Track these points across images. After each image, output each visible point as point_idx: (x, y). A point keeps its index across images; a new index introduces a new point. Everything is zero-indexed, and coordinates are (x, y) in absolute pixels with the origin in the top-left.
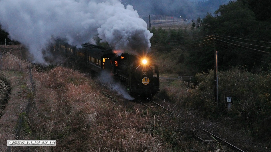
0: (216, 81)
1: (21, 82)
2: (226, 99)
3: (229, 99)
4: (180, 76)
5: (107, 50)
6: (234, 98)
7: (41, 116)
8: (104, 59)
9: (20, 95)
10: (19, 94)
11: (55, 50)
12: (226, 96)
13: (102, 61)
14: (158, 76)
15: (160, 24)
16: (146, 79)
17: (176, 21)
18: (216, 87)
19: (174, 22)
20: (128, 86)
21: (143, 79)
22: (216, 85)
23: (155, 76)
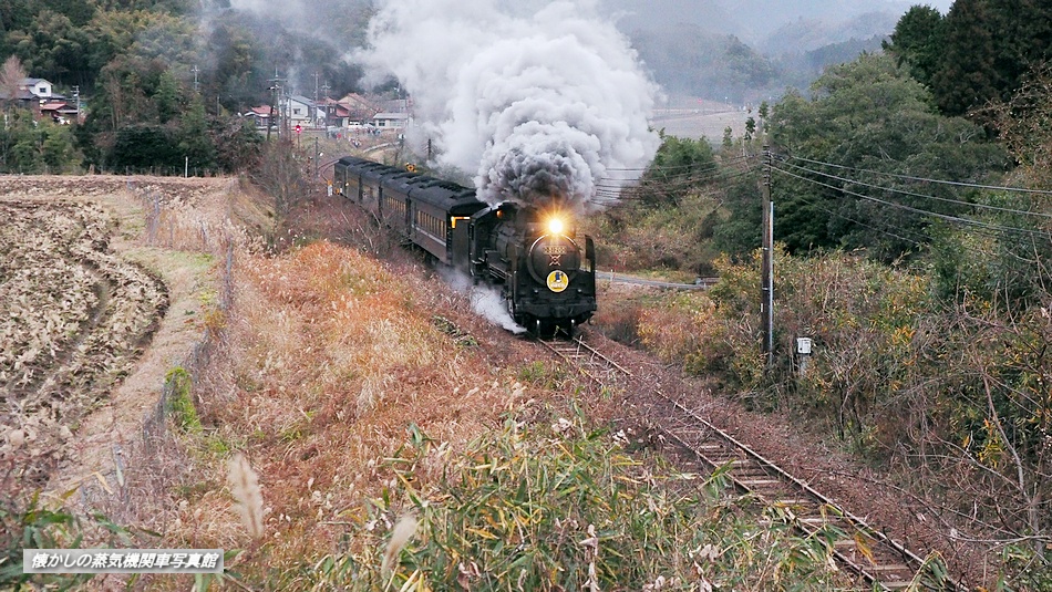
0: (769, 291)
1: (202, 284)
2: (796, 344)
3: (805, 346)
4: (702, 278)
5: (464, 192)
6: (819, 341)
7: (242, 381)
8: (453, 219)
9: (192, 320)
10: (190, 317)
11: (330, 194)
12: (796, 336)
13: (449, 223)
14: (593, 269)
15: (662, 122)
16: (558, 278)
17: (712, 113)
18: (768, 309)
19: (704, 113)
20: (510, 294)
21: (551, 277)
22: (766, 302)
23: (585, 267)
